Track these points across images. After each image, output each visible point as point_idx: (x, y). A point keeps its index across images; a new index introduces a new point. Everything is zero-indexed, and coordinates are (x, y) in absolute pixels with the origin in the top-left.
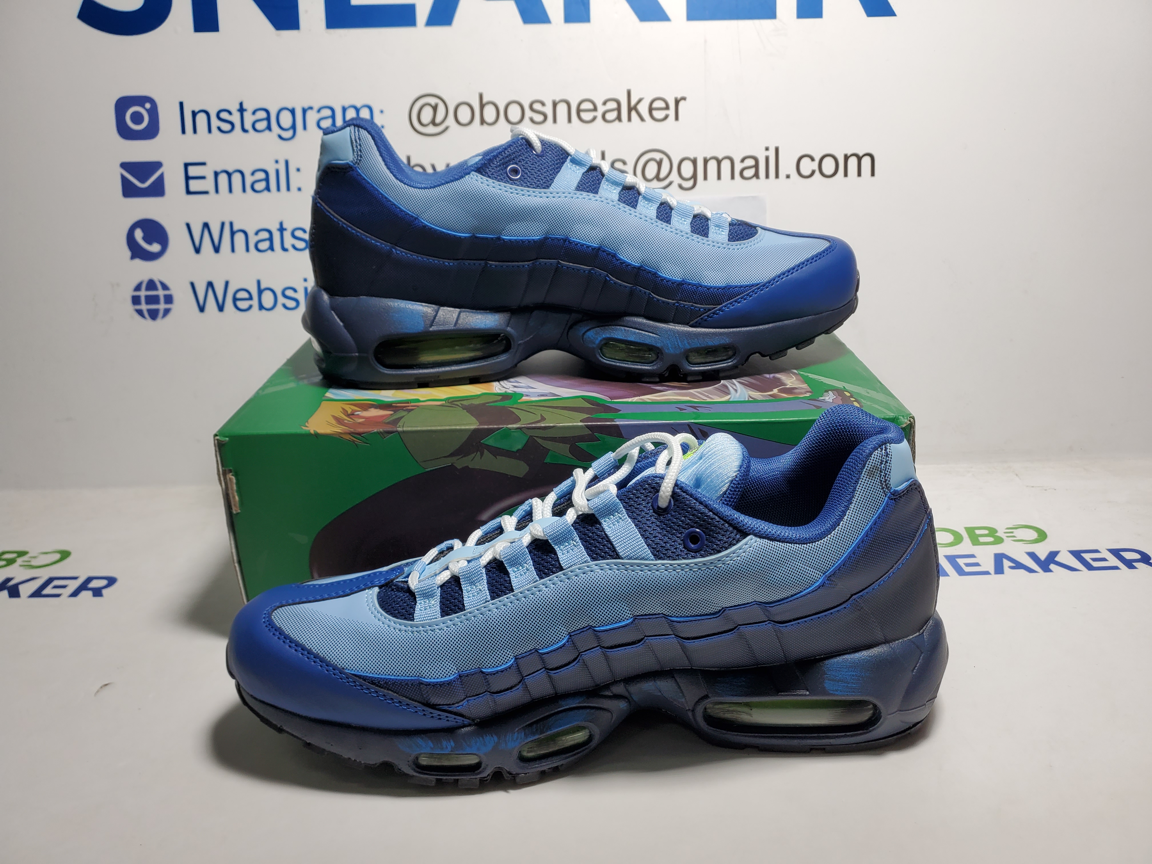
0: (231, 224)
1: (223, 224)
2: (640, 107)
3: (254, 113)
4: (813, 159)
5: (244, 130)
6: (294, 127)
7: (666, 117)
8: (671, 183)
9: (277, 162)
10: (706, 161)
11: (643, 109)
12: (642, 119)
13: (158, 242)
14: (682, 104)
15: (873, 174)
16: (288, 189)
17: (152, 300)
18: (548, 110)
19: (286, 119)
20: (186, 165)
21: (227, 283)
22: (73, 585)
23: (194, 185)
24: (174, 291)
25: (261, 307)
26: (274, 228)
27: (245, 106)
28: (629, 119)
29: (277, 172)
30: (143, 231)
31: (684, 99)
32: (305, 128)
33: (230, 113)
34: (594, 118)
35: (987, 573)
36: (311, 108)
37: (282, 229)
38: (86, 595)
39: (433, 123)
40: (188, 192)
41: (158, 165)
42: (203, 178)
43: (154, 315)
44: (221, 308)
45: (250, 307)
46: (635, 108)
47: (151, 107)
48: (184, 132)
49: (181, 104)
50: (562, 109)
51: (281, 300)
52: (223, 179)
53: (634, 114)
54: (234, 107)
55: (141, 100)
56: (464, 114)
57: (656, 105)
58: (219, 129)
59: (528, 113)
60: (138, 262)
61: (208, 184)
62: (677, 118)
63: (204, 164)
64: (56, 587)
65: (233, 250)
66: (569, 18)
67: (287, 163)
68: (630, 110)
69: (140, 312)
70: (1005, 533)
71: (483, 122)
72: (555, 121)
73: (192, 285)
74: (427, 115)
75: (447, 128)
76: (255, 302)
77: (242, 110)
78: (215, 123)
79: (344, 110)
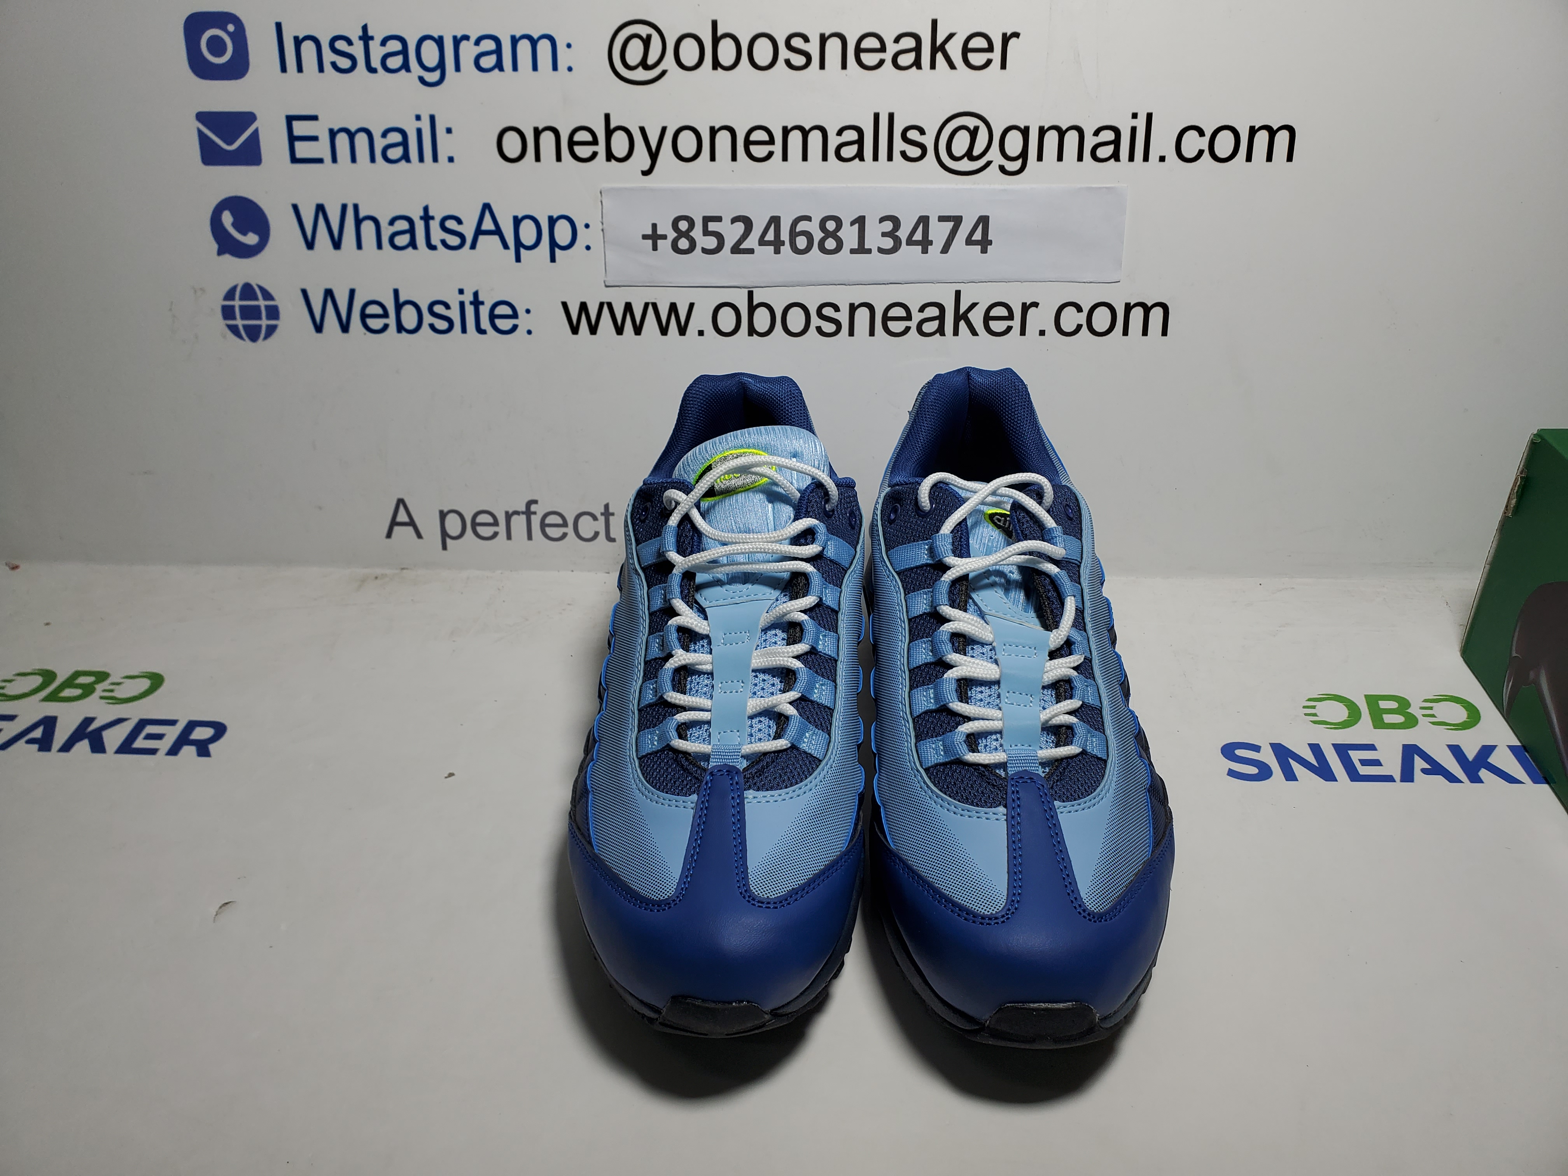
0: (356, 207)
1: (344, 208)
2: (949, 47)
3: (384, 43)
4: (1201, 133)
5: (371, 69)
6: (441, 66)
7: (988, 63)
8: (989, 163)
9: (418, 118)
10: (1042, 132)
11: (954, 49)
12: (952, 66)
13: (255, 232)
14: (1013, 42)
15: (1290, 159)
16: (435, 159)
17: (250, 313)
18: (813, 48)
19: (430, 54)
20: (290, 120)
21: (352, 292)
22: (172, 734)
23: (303, 149)
24: (280, 301)
25: (400, 328)
26: (416, 214)
27: (370, 32)
28: (933, 66)
30: (233, 214)
31: (1016, 35)
32: (458, 68)
33: (349, 41)
34: (882, 62)
35: (1389, 779)
36: (466, 38)
37: (427, 218)
38: (189, 751)
39: (644, 64)
40: (294, 160)
41: (249, 118)
42: (315, 138)
43: (253, 334)
44: (345, 328)
45: (386, 327)
46: (942, 48)
47: (235, 29)
48: (284, 69)
49: (279, 26)
50: (833, 47)
51: (428, 319)
52: (342, 140)
53: (940, 58)
54: (355, 34)
55: (221, 19)
56: (689, 52)
57: (973, 44)
58: (334, 66)
59: (784, 53)
61: (321, 149)
62: (1003, 66)
63: (315, 118)
64: (149, 737)
65: (359, 246)
67: (432, 118)
68: (935, 50)
69: (234, 330)
70: (1422, 708)
71: (716, 64)
72: (822, 66)
73: (304, 292)
74: (635, 52)
75: (664, 73)
76: (392, 321)
77: (366, 38)
78: (328, 56)
79: (515, 41)
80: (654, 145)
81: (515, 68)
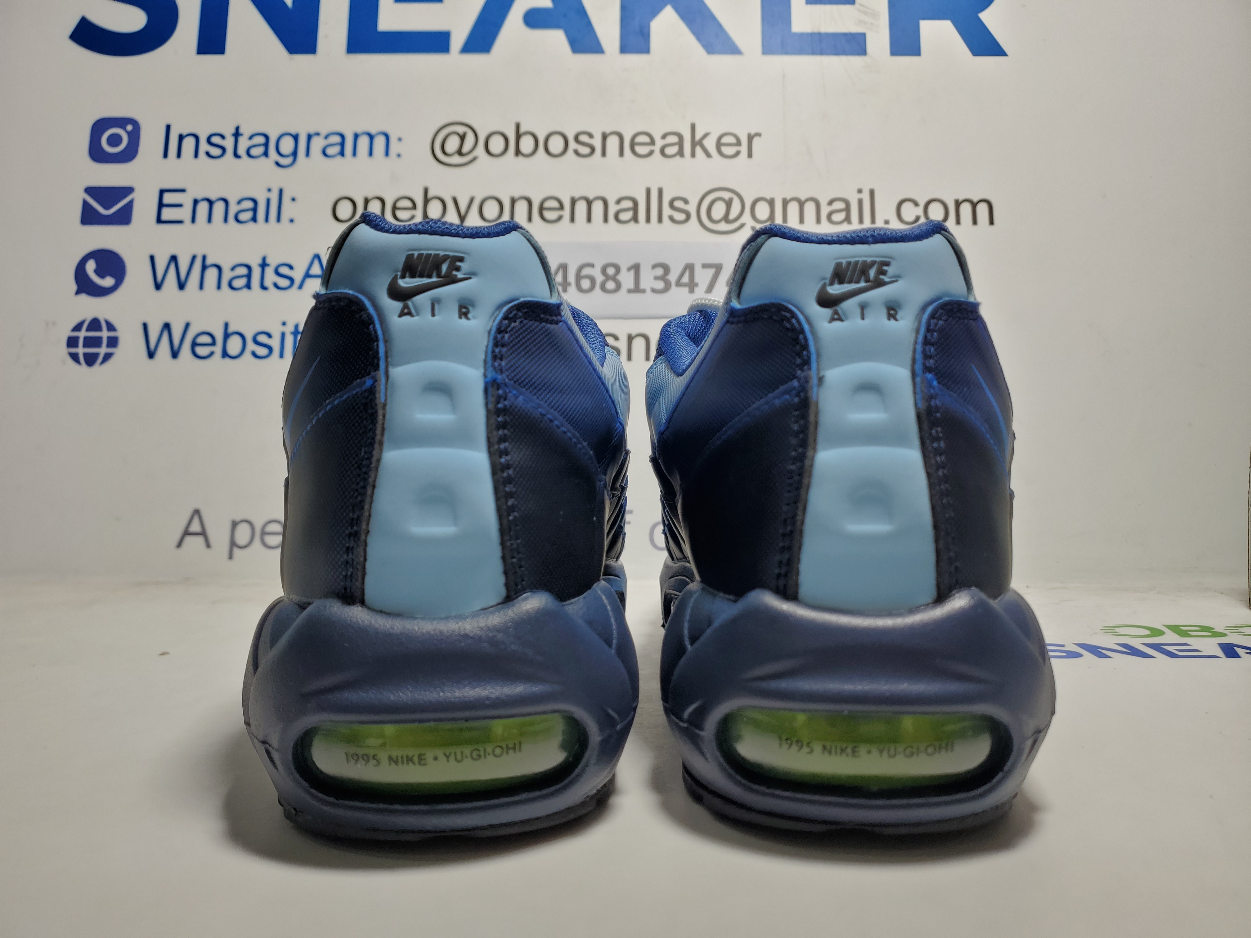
0: (204, 258)
1: (194, 258)
2: (706, 142)
3: (251, 138)
4: (916, 204)
5: (236, 155)
6: (295, 154)
7: (738, 153)
8: (742, 226)
9: (269, 190)
10: (785, 203)
11: (710, 144)
12: (708, 155)
13: (112, 276)
14: (756, 140)
15: (992, 222)
16: (279, 220)
17: (93, 342)
18: (597, 142)
19: (287, 145)
21: (187, 325)
24: (122, 333)
25: (225, 354)
26: (255, 263)
27: (241, 131)
28: (693, 155)
29: (268, 201)
30: (97, 263)
31: (759, 135)
32: (308, 154)
33: (223, 137)
34: (651, 153)
36: (318, 134)
39: (460, 153)
40: (159, 221)
41: (130, 190)
42: (180, 206)
43: (91, 360)
45: (212, 353)
46: (701, 143)
47: (133, 128)
48: (166, 155)
49: (168, 127)
50: (613, 143)
51: (251, 346)
52: (203, 207)
53: (698, 149)
54: (229, 132)
55: (121, 122)
56: (497, 145)
57: (725, 140)
58: (208, 154)
59: (572, 145)
60: (83, 297)
61: (185, 213)
62: (750, 155)
63: (183, 191)
65: (201, 287)
66: (624, 49)
67: (281, 192)
68: (694, 144)
69: (74, 356)
70: (1226, 630)
71: (518, 152)
72: (604, 154)
73: (145, 326)
74: (452, 144)
75: (475, 159)
76: (218, 349)
77: (237, 134)
78: (204, 146)
79: (356, 136)
80: (463, 209)
81: (354, 154)
